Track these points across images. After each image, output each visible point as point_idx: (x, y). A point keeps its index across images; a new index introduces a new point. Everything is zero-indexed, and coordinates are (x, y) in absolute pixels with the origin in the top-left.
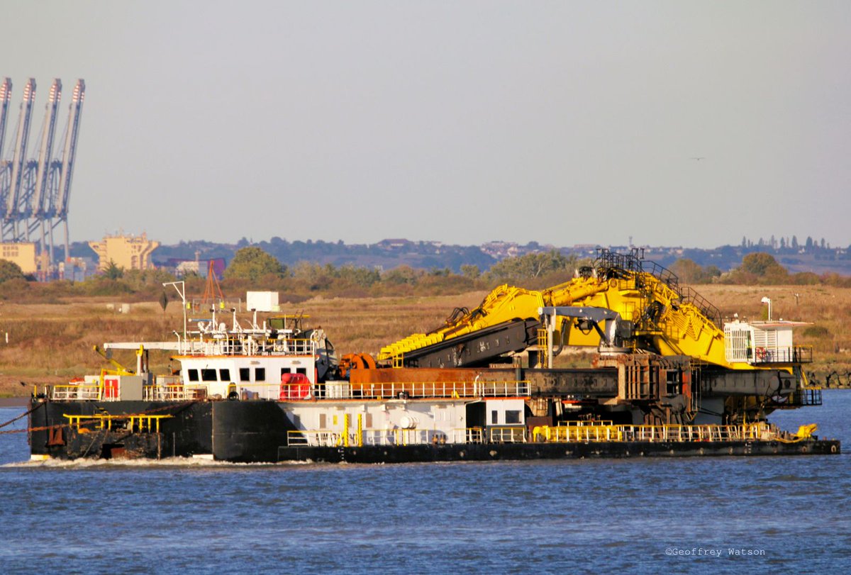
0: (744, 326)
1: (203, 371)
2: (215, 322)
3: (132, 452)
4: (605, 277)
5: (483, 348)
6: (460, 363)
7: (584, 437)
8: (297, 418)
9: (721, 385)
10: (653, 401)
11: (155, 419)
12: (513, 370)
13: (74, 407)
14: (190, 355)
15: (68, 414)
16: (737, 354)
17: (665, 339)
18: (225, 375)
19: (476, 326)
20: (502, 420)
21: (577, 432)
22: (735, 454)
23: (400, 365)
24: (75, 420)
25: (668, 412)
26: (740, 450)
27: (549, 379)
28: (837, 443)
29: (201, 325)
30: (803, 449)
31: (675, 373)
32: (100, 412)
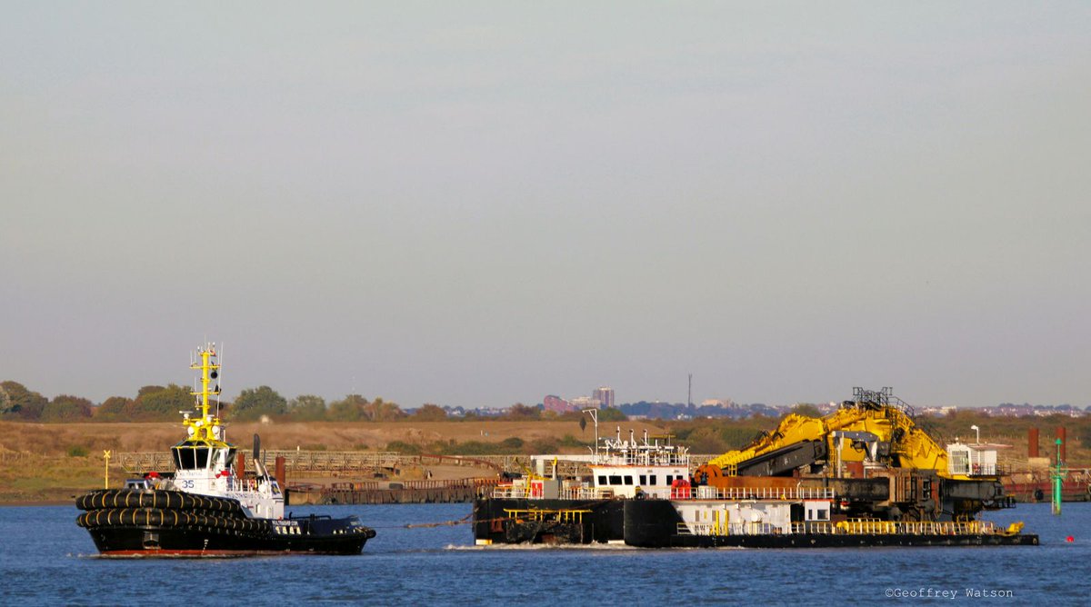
0: (963, 448)
1: (610, 477)
2: (619, 441)
3: (560, 538)
4: (864, 409)
5: (786, 462)
6: (771, 473)
7: (871, 530)
8: (680, 513)
9: (957, 492)
10: (913, 504)
11: (578, 513)
12: (821, 479)
13: (512, 504)
14: (600, 465)
15: (507, 508)
16: (956, 469)
17: (906, 457)
18: (629, 480)
19: (776, 446)
20: (815, 517)
21: (860, 527)
22: (970, 544)
23: (734, 473)
24: (513, 514)
25: (922, 512)
26: (974, 542)
27: (844, 486)
28: (1036, 537)
29: (607, 442)
30: (1015, 540)
31: (927, 483)
32: (532, 507)
